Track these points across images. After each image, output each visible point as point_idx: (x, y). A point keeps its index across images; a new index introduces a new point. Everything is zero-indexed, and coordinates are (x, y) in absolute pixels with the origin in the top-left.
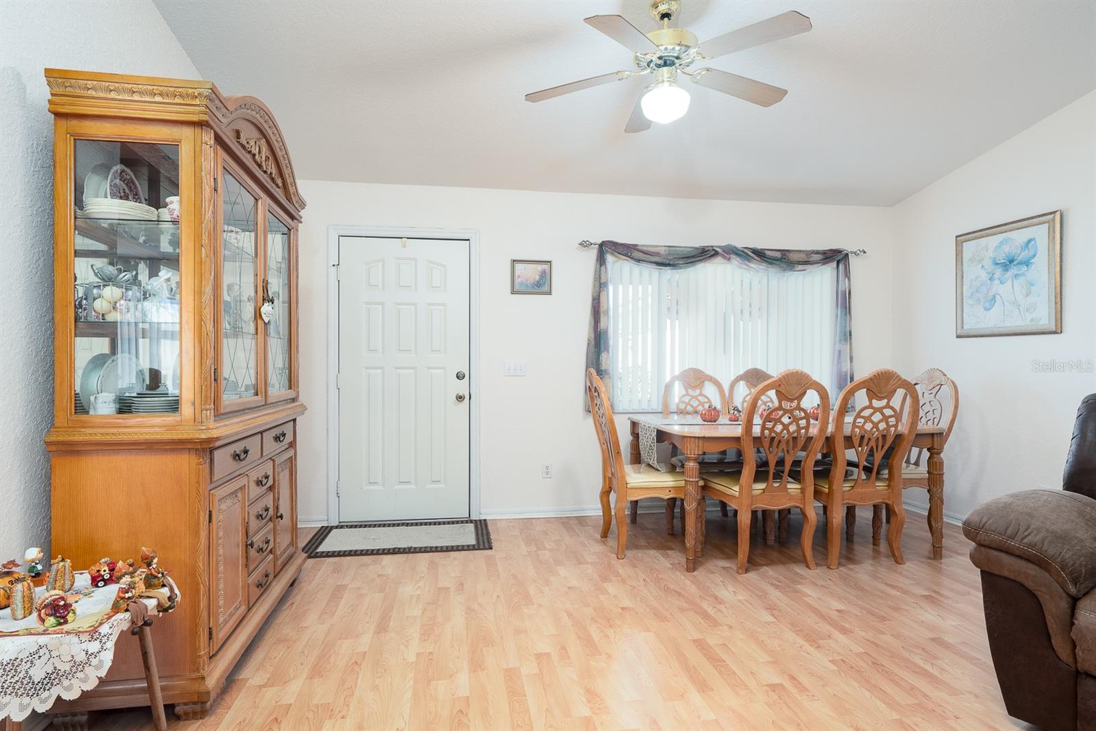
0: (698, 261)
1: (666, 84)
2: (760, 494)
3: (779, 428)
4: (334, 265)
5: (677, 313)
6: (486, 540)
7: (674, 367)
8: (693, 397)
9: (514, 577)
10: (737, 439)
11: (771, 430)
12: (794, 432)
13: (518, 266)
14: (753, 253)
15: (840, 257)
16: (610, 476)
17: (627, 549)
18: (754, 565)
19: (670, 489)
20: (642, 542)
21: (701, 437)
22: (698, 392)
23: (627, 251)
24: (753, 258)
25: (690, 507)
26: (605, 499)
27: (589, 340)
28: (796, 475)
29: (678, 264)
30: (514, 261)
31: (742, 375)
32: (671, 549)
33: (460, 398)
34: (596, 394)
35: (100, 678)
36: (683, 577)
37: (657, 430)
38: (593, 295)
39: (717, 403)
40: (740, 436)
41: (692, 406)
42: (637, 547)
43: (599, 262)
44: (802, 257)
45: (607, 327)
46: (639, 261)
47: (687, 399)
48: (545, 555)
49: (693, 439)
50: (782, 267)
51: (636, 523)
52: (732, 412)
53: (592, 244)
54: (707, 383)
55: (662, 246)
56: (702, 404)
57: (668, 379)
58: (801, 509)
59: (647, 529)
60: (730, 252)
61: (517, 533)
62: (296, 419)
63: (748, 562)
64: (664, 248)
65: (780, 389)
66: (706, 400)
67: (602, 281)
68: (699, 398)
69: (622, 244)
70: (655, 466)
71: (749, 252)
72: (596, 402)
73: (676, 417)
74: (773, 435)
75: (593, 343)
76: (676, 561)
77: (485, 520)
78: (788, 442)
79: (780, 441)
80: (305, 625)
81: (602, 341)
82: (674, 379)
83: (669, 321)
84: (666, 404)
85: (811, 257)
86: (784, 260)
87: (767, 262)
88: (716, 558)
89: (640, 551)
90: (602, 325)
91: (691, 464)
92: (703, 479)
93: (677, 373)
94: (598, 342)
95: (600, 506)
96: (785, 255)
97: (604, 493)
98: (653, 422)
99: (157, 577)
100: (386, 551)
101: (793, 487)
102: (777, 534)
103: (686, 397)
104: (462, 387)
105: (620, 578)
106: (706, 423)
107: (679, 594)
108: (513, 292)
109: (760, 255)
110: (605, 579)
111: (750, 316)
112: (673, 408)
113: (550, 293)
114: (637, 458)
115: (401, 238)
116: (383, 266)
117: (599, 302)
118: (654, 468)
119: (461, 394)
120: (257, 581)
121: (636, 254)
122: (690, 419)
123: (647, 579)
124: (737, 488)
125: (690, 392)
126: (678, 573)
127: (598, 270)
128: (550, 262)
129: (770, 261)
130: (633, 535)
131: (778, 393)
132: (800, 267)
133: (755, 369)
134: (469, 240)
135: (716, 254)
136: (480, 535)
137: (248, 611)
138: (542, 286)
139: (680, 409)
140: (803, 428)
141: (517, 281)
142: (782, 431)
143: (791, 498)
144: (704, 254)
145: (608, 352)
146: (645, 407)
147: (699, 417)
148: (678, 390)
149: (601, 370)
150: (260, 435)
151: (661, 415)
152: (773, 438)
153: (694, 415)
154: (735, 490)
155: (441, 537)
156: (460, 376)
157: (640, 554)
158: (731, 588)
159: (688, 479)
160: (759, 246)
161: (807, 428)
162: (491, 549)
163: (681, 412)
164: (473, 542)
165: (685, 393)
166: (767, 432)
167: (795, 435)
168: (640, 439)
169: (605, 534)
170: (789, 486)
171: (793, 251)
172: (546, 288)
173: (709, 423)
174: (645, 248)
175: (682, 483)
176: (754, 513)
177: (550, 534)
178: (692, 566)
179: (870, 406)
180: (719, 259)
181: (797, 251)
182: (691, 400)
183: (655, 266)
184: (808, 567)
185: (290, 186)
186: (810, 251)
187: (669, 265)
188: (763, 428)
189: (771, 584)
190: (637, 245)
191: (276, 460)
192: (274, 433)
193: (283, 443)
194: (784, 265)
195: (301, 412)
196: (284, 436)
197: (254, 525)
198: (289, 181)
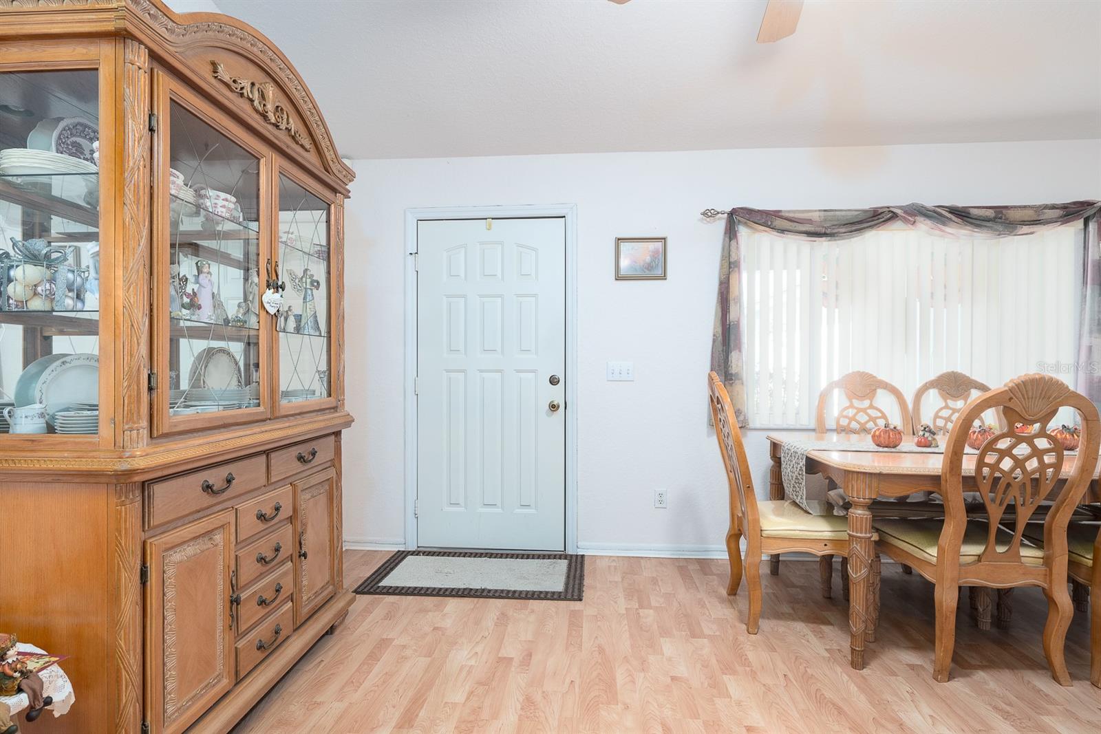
0: (867, 227)
2: (974, 563)
3: (1007, 464)
4: (411, 254)
5: (837, 299)
6: (576, 586)
7: (832, 369)
8: (859, 410)
9: (601, 650)
10: (936, 479)
11: (995, 467)
12: (1034, 472)
13: (624, 247)
14: (950, 212)
15: (1090, 212)
16: (740, 515)
17: (763, 618)
18: (963, 667)
19: (826, 542)
20: (786, 609)
21: (875, 474)
22: (866, 403)
23: (767, 219)
24: (950, 219)
25: (858, 573)
26: (733, 545)
27: (714, 335)
28: (1036, 536)
29: (838, 233)
30: (619, 239)
31: (933, 381)
32: (827, 622)
33: (553, 407)
34: (719, 406)
36: (845, 678)
37: (807, 457)
38: (720, 278)
39: (896, 420)
40: (940, 474)
41: (858, 422)
42: (779, 616)
43: (728, 235)
44: (1028, 214)
45: (739, 319)
46: (782, 231)
47: (851, 412)
48: (649, 616)
49: (861, 477)
50: (996, 230)
51: (778, 574)
52: (921, 433)
53: (718, 213)
54: (880, 392)
55: (816, 211)
56: (873, 419)
57: (823, 384)
58: (1044, 589)
59: (794, 586)
60: (915, 213)
61: (618, 578)
62: (341, 431)
63: (954, 660)
64: (817, 213)
65: (1011, 405)
66: (880, 415)
67: (732, 260)
68: (869, 411)
69: (759, 211)
70: (803, 506)
71: (944, 212)
72: (719, 416)
73: (834, 437)
74: (997, 474)
75: (720, 338)
76: (835, 647)
77: (583, 556)
78: (1023, 486)
79: (1009, 485)
80: (319, 701)
81: (732, 337)
82: (832, 385)
83: (824, 310)
84: (820, 419)
85: (1043, 213)
86: (999, 220)
87: (971, 223)
88: (898, 646)
89: (782, 623)
90: (732, 316)
91: (860, 512)
92: (877, 530)
93: (836, 378)
94: (727, 338)
96: (1001, 213)
97: (730, 536)
98: (801, 444)
99: (12, 677)
100: (454, 593)
101: (1030, 554)
102: (996, 613)
103: (850, 410)
104: (556, 394)
105: (748, 669)
106: (881, 449)
107: (840, 711)
108: (619, 278)
109: (962, 215)
110: (728, 669)
111: (945, 300)
112: (831, 424)
113: (664, 277)
114: (778, 492)
115: (486, 219)
116: (466, 253)
117: (728, 288)
118: (802, 509)
119: (555, 403)
120: (257, 642)
121: (779, 223)
122: (856, 441)
123: (790, 676)
124: (933, 551)
125: (856, 403)
126: (839, 670)
127: (727, 245)
128: (664, 239)
129: (978, 222)
130: (774, 593)
131: (1006, 413)
132: (1025, 229)
133: (953, 372)
134: (564, 217)
135: (894, 217)
136: (572, 577)
137: (235, 685)
138: (655, 271)
139: (842, 426)
140: (1050, 466)
141: (623, 265)
142: (1013, 470)
143: (1027, 572)
144: (877, 218)
145: (740, 351)
146: (791, 422)
147: (869, 437)
149: (731, 374)
150: (265, 456)
151: (813, 434)
152: (996, 480)
153: (863, 435)
154: (932, 552)
155: (524, 578)
156: (554, 381)
157: (781, 627)
158: (927, 710)
159: (855, 534)
160: (960, 203)
161: (1058, 466)
162: (581, 600)
163: (841, 430)
164: (559, 586)
165: (847, 404)
166: (986, 470)
167: (1037, 476)
168: (783, 466)
169: (733, 590)
170: (1024, 552)
171: (1012, 207)
172: (660, 272)
173: (886, 449)
174: (791, 215)
175: (844, 536)
177: (660, 583)
178: (860, 660)
180: (898, 224)
181: (1020, 207)
182: (856, 414)
183: (804, 238)
184: (1055, 678)
185: (326, 150)
186: (1040, 206)
187: (824, 234)
188: (981, 463)
189: (996, 708)
190: (780, 211)
191: (300, 485)
192: (295, 451)
193: (314, 462)
194: (1000, 228)
195: (349, 422)
196: (314, 454)
197: (249, 569)
198: (324, 144)
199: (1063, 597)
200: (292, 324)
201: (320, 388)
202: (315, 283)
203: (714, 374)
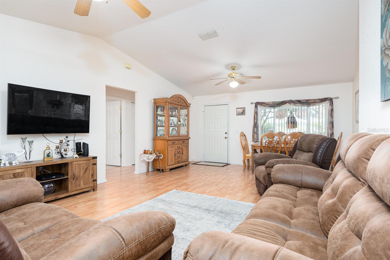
0: (281, 105)
4: (203, 112)
24: (297, 103)
30: (237, 108)
60: (291, 102)
64: (271, 102)
69: (261, 102)
77: (230, 164)
79: (270, 147)
85: (316, 101)
99: (160, 153)
100: (205, 165)
104: (226, 135)
108: (237, 115)
109: (299, 102)
113: (245, 115)
115: (215, 105)
116: (212, 111)
119: (226, 137)
120: (177, 161)
129: (302, 103)
132: (312, 104)
134: (228, 104)
135: (286, 103)
136: (225, 165)
137: (175, 164)
138: (243, 113)
144: (283, 103)
150: (179, 140)
155: (217, 165)
156: (226, 133)
164: (222, 166)
180: (288, 104)
187: (272, 107)
191: (183, 145)
192: (182, 141)
193: (184, 143)
195: (190, 138)
196: (184, 142)
197: (176, 153)
198: (186, 102)
200: (182, 125)
201: (186, 134)
202: (185, 120)
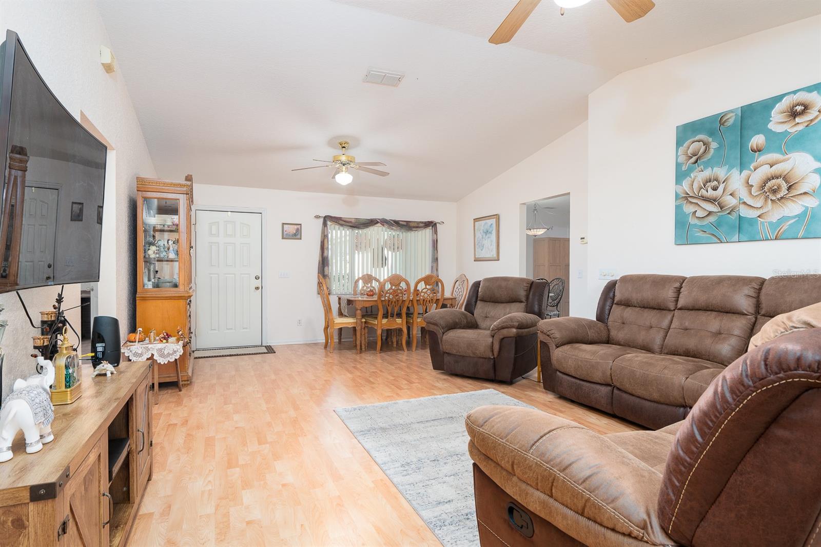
0: (370, 225)
1: (344, 172)
2: (385, 323)
3: (391, 297)
4: (194, 224)
6: (272, 351)
7: (358, 274)
8: (367, 287)
10: (376, 302)
12: (397, 298)
13: (285, 226)
14: (394, 222)
15: (433, 225)
16: (328, 321)
19: (351, 324)
21: (365, 301)
22: (369, 285)
23: (337, 220)
24: (394, 225)
25: (359, 330)
26: (326, 332)
27: (319, 261)
28: (399, 315)
29: (360, 227)
30: (283, 224)
32: (351, 350)
33: (257, 288)
34: (321, 285)
35: (180, 355)
37: (348, 300)
38: (321, 241)
43: (324, 225)
44: (415, 225)
45: (329, 255)
46: (342, 225)
49: (360, 302)
53: (320, 217)
54: (373, 280)
55: (353, 218)
58: (401, 329)
60: (384, 222)
63: (381, 350)
64: (354, 220)
67: (325, 234)
68: (370, 287)
69: (335, 217)
70: (347, 315)
71: (392, 222)
72: (321, 289)
74: (389, 299)
75: (321, 262)
77: (270, 345)
78: (395, 302)
79: (392, 302)
82: (359, 279)
83: (356, 252)
85: (420, 225)
86: (407, 226)
87: (399, 227)
89: (340, 350)
90: (325, 254)
91: (359, 313)
92: (364, 319)
94: (324, 262)
95: (324, 338)
96: (408, 223)
97: (325, 328)
98: (347, 296)
101: (398, 320)
103: (365, 287)
104: (258, 283)
106: (368, 295)
107: (352, 359)
108: (283, 238)
109: (397, 223)
110: (324, 357)
113: (300, 239)
114: (340, 313)
115: (228, 211)
116: (218, 225)
117: (324, 244)
119: (257, 286)
121: (341, 222)
123: (341, 356)
124: (376, 321)
125: (366, 285)
127: (324, 228)
128: (301, 224)
129: (401, 226)
130: (339, 347)
131: (390, 283)
132: (414, 229)
134: (261, 213)
135: (377, 222)
136: (269, 349)
138: (297, 235)
141: (285, 233)
142: (393, 298)
143: (398, 324)
144: (371, 223)
145: (328, 267)
146: (345, 291)
148: (361, 284)
149: (325, 275)
152: (389, 301)
155: (251, 351)
156: (257, 278)
158: (372, 357)
159: (358, 319)
161: (402, 297)
162: (275, 353)
164: (266, 351)
165: (364, 285)
166: (387, 299)
168: (341, 304)
169: (326, 347)
170: (396, 320)
172: (299, 237)
174: (345, 219)
175: (356, 321)
176: (382, 330)
179: (426, 288)
180: (378, 225)
181: (413, 222)
182: (366, 289)
183: (349, 228)
184: (404, 352)
186: (419, 222)
187: (356, 227)
188: (385, 297)
189: (387, 355)
190: (341, 218)
194: (407, 228)
199: (405, 330)
203: (320, 275)
